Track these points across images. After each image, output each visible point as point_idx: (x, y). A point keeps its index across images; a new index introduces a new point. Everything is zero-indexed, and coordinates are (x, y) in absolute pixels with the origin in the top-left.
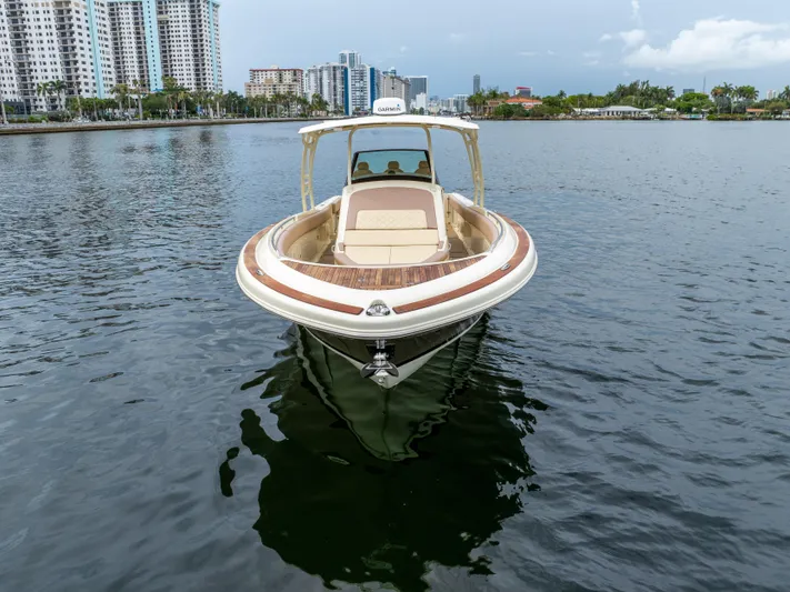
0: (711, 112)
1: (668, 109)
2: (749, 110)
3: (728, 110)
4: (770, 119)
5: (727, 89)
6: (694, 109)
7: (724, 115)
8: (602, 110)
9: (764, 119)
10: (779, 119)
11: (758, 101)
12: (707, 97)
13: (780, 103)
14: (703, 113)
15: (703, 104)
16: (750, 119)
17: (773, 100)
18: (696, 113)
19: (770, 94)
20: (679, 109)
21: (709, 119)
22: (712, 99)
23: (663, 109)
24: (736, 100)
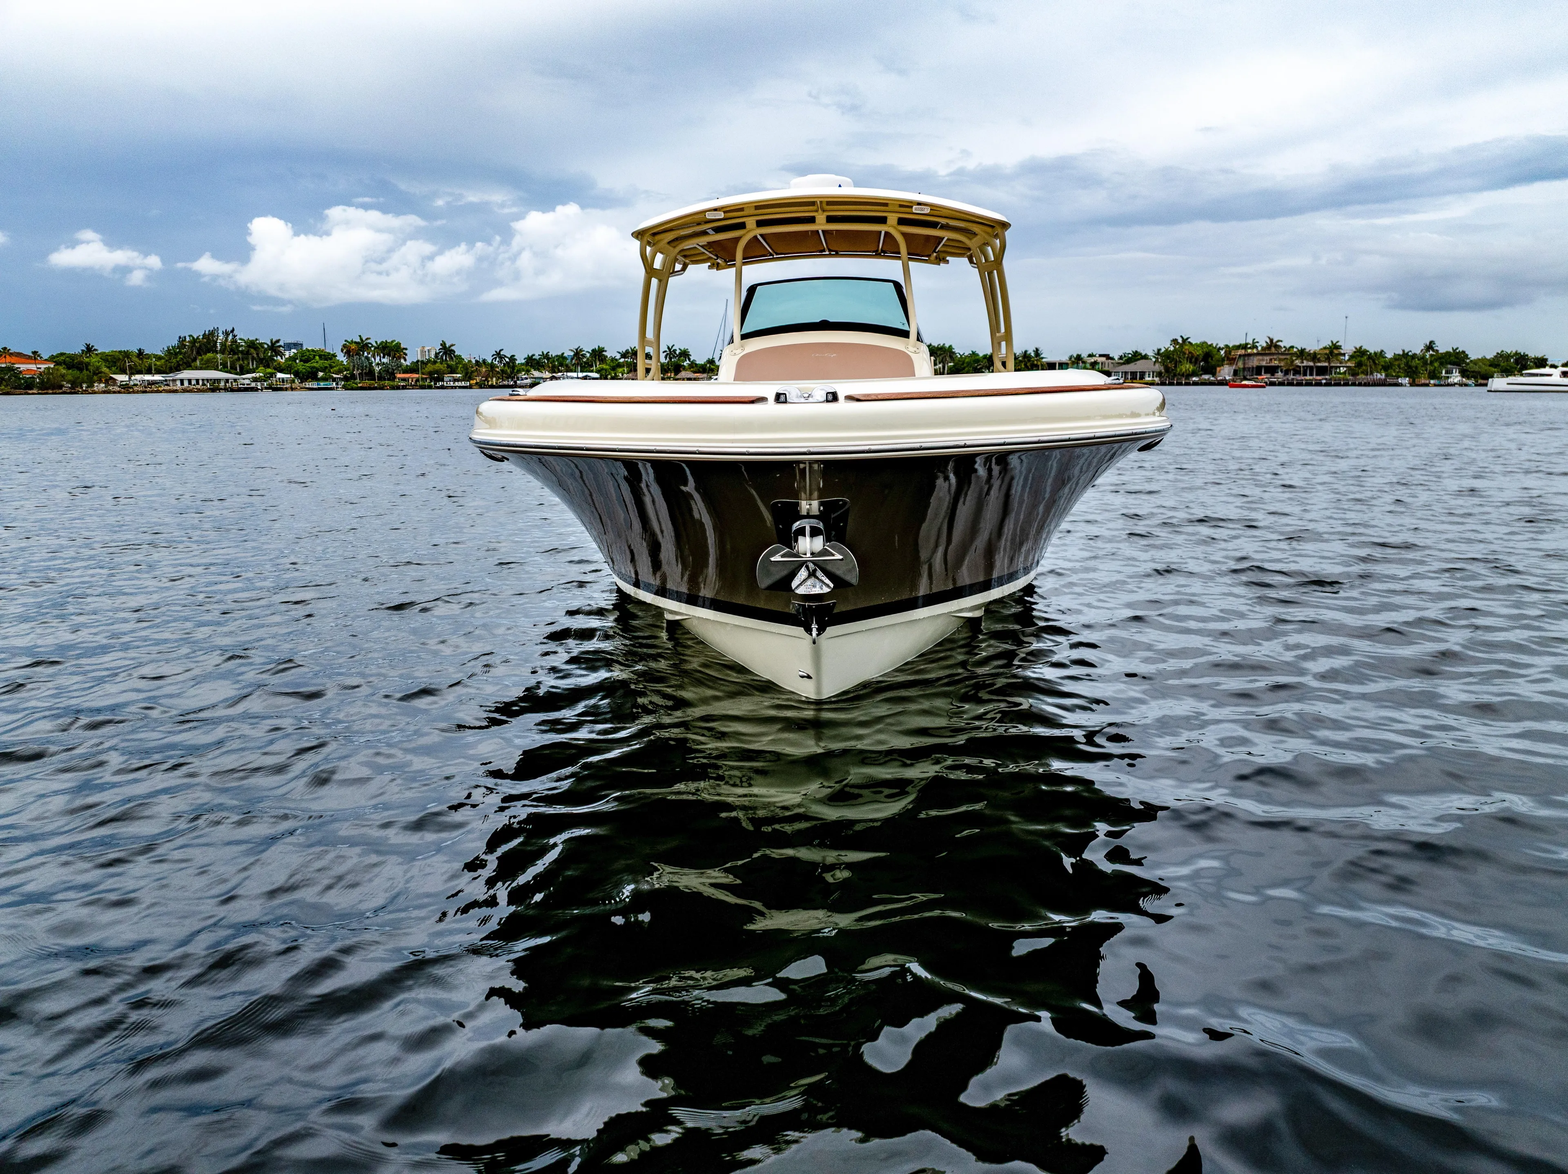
0: (346, 379)
1: (280, 375)
2: (398, 376)
3: (370, 374)
4: (430, 387)
5: (363, 346)
6: (321, 374)
7: (368, 383)
8: (170, 377)
9: (423, 387)
10: (442, 387)
11: (407, 362)
12: (334, 356)
13: (438, 366)
14: (334, 380)
15: (331, 367)
16: (404, 388)
17: (429, 361)
18: (324, 379)
19: (423, 352)
20: (297, 374)
21: (345, 388)
22: (341, 358)
23: (272, 375)
24: (379, 362)
